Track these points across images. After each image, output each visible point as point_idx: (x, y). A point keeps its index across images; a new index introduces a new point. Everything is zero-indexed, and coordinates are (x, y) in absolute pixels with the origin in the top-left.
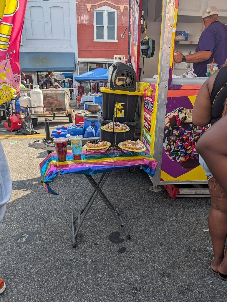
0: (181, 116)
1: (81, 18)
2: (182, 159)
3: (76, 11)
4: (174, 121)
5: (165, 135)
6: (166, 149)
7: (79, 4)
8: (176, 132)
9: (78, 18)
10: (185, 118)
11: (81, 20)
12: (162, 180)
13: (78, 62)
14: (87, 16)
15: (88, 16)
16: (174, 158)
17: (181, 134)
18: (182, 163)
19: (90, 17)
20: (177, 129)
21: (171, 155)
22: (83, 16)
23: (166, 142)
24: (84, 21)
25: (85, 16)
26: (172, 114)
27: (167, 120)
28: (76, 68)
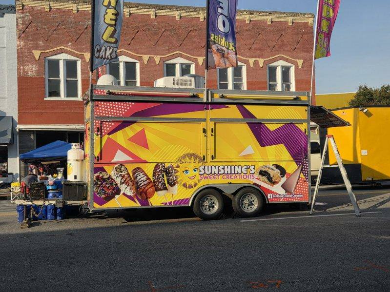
0: (101, 175)
1: (24, 68)
2: (103, 196)
3: (16, 60)
4: (98, 177)
5: (94, 185)
6: (95, 191)
7: (21, 51)
8: (100, 183)
9: (19, 69)
10: (103, 176)
11: (24, 71)
12: (94, 207)
13: (17, 130)
14: (34, 66)
15: (36, 66)
16: (100, 196)
17: (102, 183)
18: (104, 198)
19: (38, 67)
20: (100, 181)
21: (98, 194)
22: (28, 66)
23: (95, 188)
24: (29, 73)
25: (30, 66)
26: (96, 175)
27: (95, 177)
28: (15, 139)
